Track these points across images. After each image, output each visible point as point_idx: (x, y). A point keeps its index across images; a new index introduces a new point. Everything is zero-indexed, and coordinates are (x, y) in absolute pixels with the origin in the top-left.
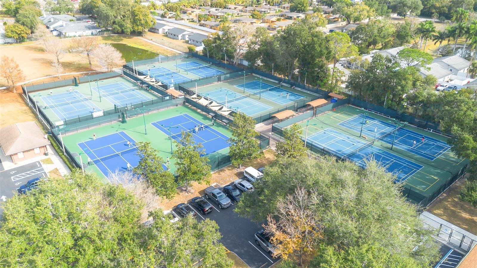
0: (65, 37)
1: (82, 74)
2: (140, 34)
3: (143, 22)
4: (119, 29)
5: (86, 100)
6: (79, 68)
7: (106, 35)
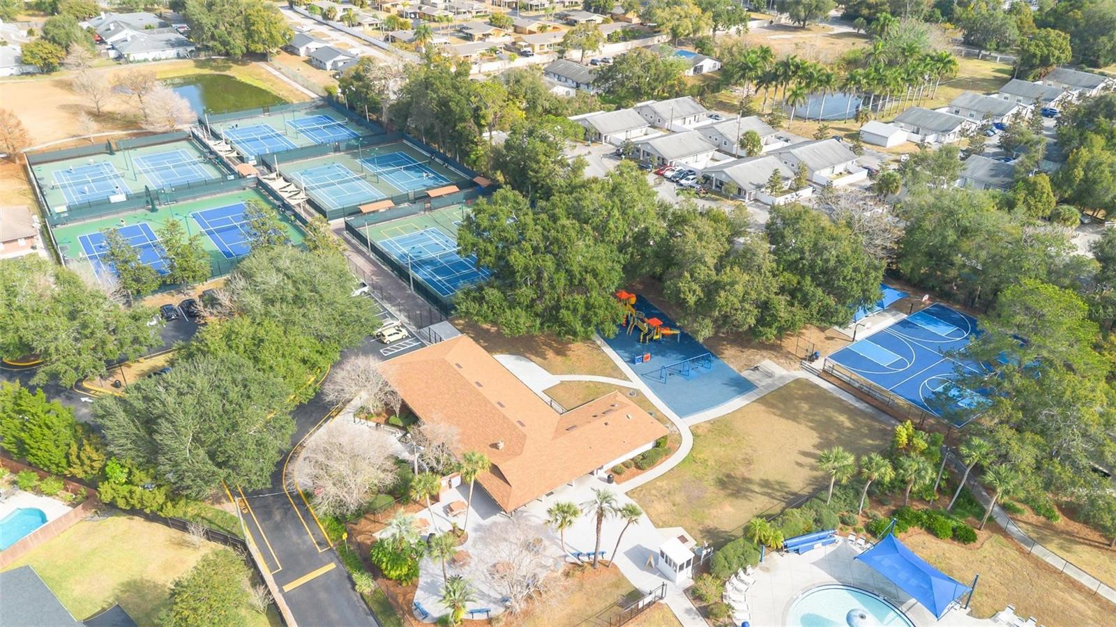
0: (128, 62)
1: (129, 135)
2: (263, 57)
3: (265, 36)
4: (222, 48)
5: (116, 176)
6: (129, 123)
7: (204, 58)
